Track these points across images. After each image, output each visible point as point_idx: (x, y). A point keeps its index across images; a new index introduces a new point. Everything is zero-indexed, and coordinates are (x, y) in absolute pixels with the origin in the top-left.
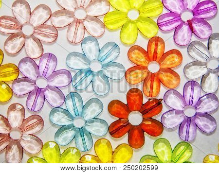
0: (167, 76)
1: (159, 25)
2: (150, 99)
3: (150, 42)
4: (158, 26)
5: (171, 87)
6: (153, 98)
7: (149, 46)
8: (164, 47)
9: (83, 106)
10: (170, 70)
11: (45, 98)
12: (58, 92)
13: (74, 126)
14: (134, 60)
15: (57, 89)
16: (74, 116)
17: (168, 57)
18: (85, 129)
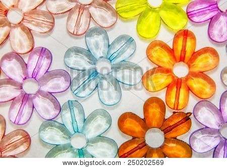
0: (199, 82)
1: (190, 15)
2: (174, 113)
3: (177, 37)
4: (188, 16)
5: (204, 97)
6: (179, 111)
7: (175, 42)
8: (195, 44)
9: (85, 120)
10: (202, 75)
11: (33, 107)
12: (51, 100)
13: (72, 147)
14: (154, 59)
15: (50, 96)
16: (73, 132)
17: (200, 58)
18: (86, 151)
